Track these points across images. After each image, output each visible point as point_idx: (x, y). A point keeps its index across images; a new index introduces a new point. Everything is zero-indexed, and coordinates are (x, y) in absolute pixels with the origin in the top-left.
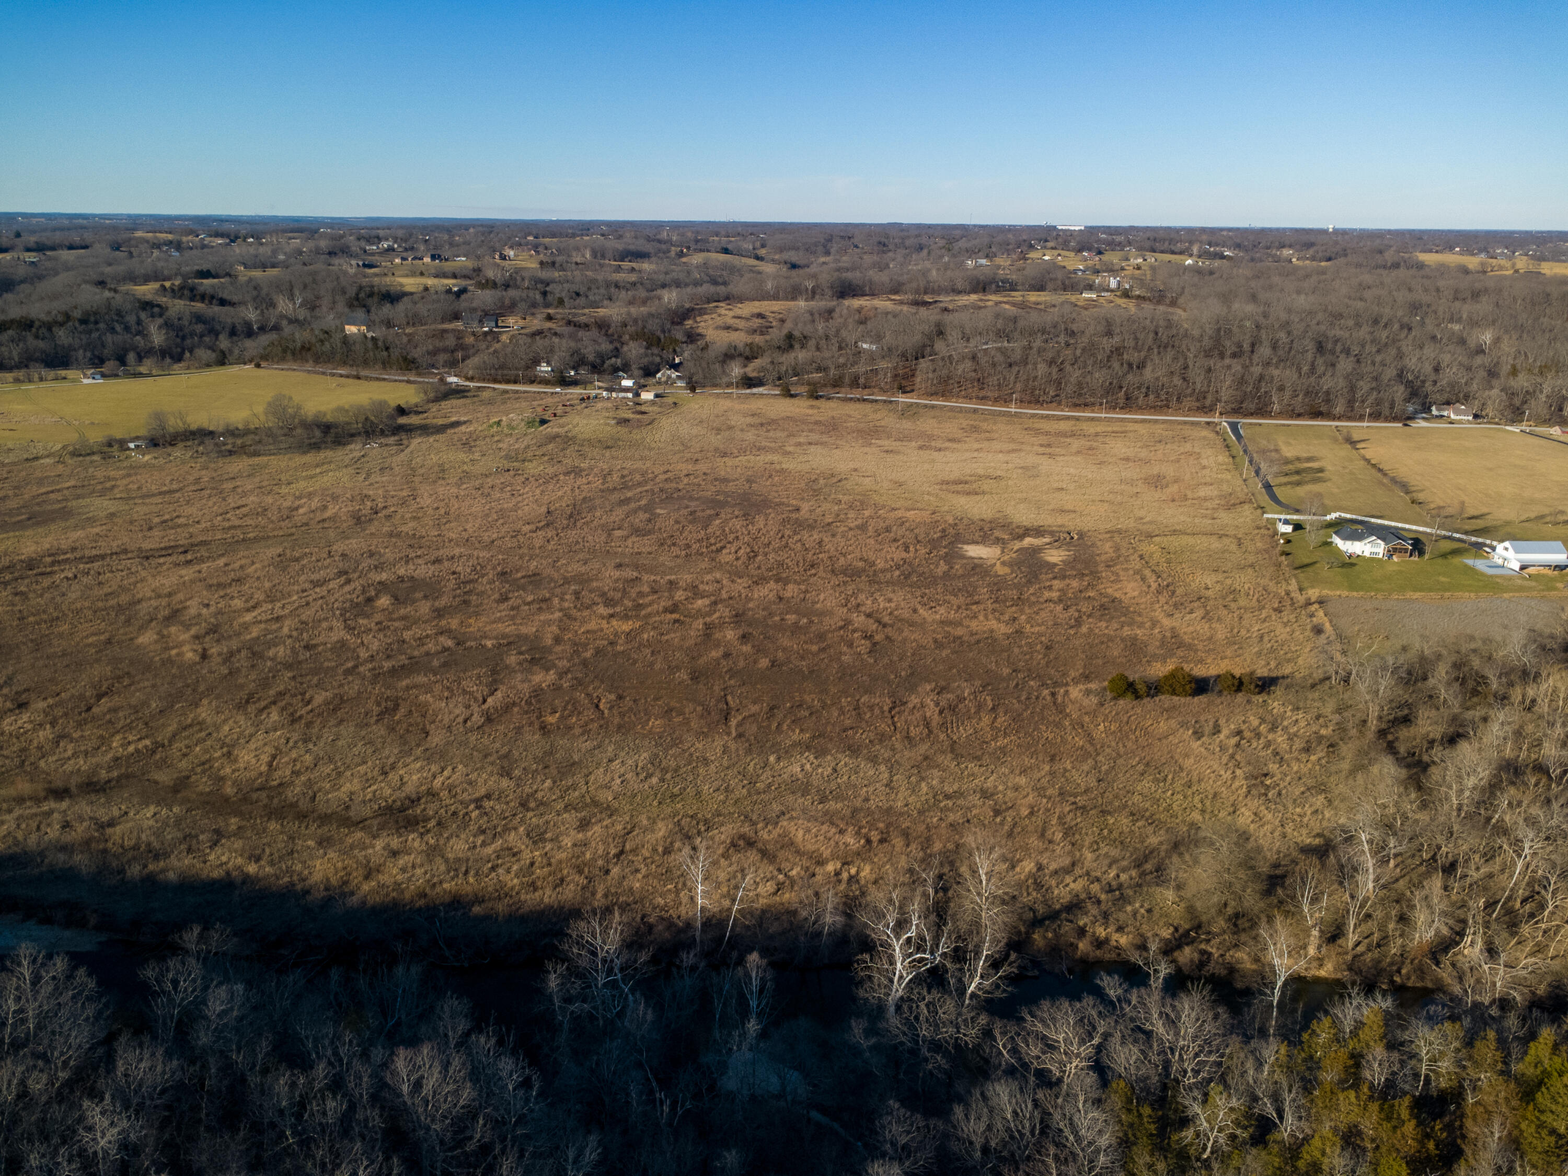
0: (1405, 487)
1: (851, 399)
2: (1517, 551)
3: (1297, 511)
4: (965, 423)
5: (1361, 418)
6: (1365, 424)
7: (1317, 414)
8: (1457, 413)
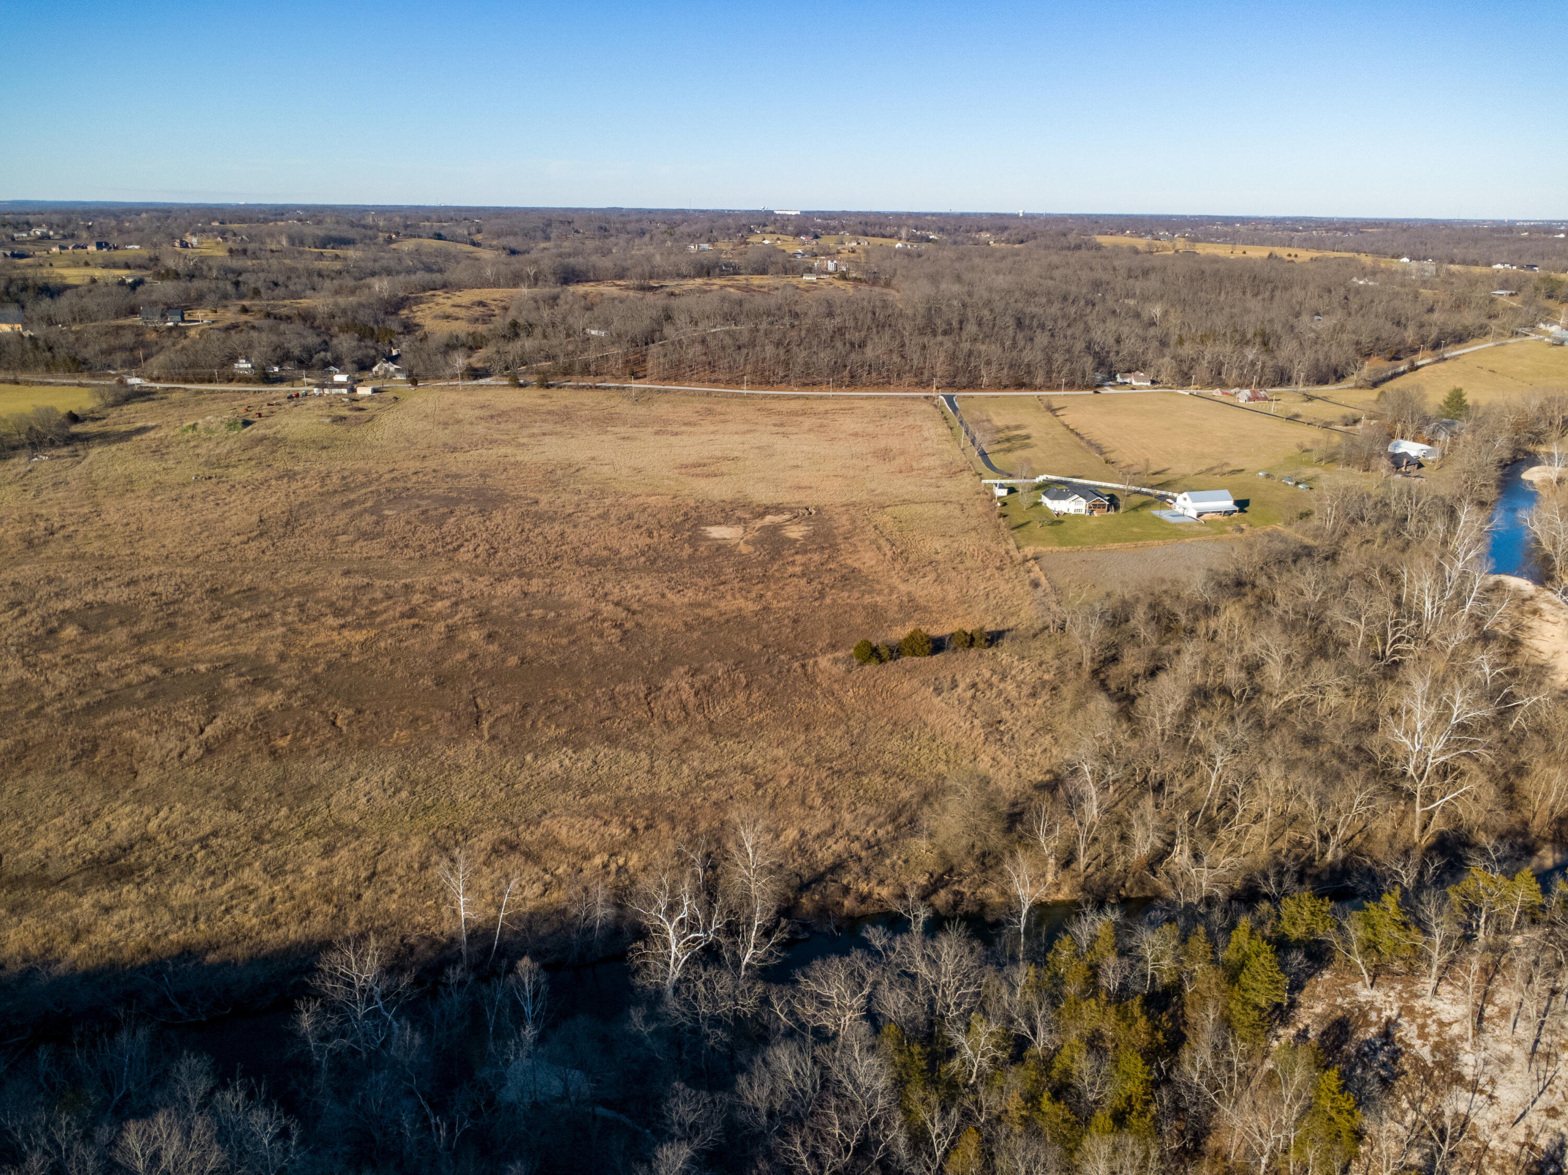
0: (1100, 449)
1: (583, 387)
2: (1194, 501)
3: (1010, 476)
4: (699, 406)
5: (1058, 387)
6: (1063, 393)
7: (1021, 385)
8: (1138, 380)
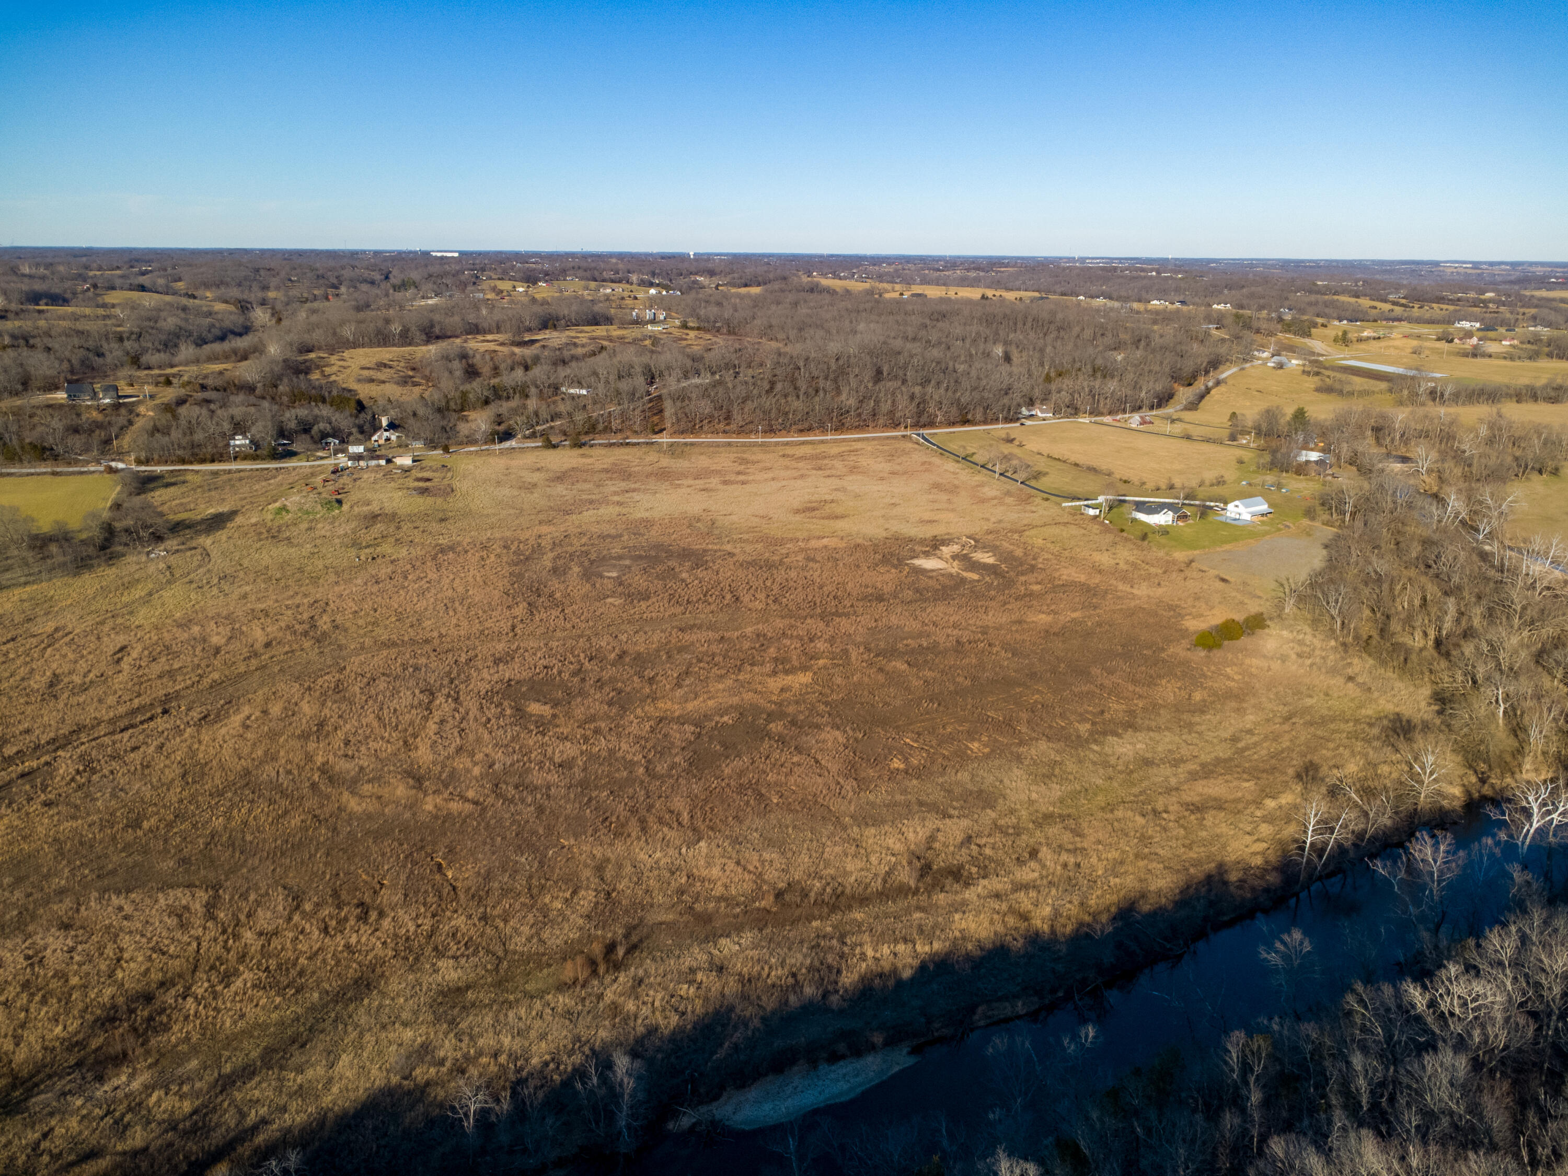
0: (1093, 470)
1: (614, 444)
3: (1087, 499)
6: (1000, 426)
7: (966, 422)
8: (1042, 411)
